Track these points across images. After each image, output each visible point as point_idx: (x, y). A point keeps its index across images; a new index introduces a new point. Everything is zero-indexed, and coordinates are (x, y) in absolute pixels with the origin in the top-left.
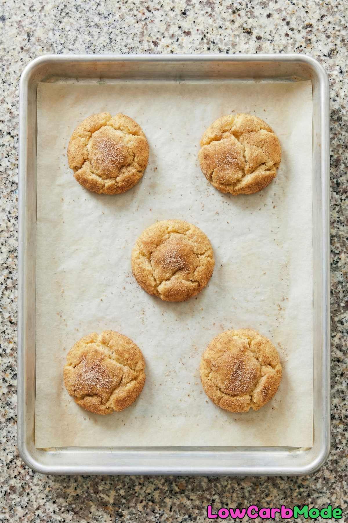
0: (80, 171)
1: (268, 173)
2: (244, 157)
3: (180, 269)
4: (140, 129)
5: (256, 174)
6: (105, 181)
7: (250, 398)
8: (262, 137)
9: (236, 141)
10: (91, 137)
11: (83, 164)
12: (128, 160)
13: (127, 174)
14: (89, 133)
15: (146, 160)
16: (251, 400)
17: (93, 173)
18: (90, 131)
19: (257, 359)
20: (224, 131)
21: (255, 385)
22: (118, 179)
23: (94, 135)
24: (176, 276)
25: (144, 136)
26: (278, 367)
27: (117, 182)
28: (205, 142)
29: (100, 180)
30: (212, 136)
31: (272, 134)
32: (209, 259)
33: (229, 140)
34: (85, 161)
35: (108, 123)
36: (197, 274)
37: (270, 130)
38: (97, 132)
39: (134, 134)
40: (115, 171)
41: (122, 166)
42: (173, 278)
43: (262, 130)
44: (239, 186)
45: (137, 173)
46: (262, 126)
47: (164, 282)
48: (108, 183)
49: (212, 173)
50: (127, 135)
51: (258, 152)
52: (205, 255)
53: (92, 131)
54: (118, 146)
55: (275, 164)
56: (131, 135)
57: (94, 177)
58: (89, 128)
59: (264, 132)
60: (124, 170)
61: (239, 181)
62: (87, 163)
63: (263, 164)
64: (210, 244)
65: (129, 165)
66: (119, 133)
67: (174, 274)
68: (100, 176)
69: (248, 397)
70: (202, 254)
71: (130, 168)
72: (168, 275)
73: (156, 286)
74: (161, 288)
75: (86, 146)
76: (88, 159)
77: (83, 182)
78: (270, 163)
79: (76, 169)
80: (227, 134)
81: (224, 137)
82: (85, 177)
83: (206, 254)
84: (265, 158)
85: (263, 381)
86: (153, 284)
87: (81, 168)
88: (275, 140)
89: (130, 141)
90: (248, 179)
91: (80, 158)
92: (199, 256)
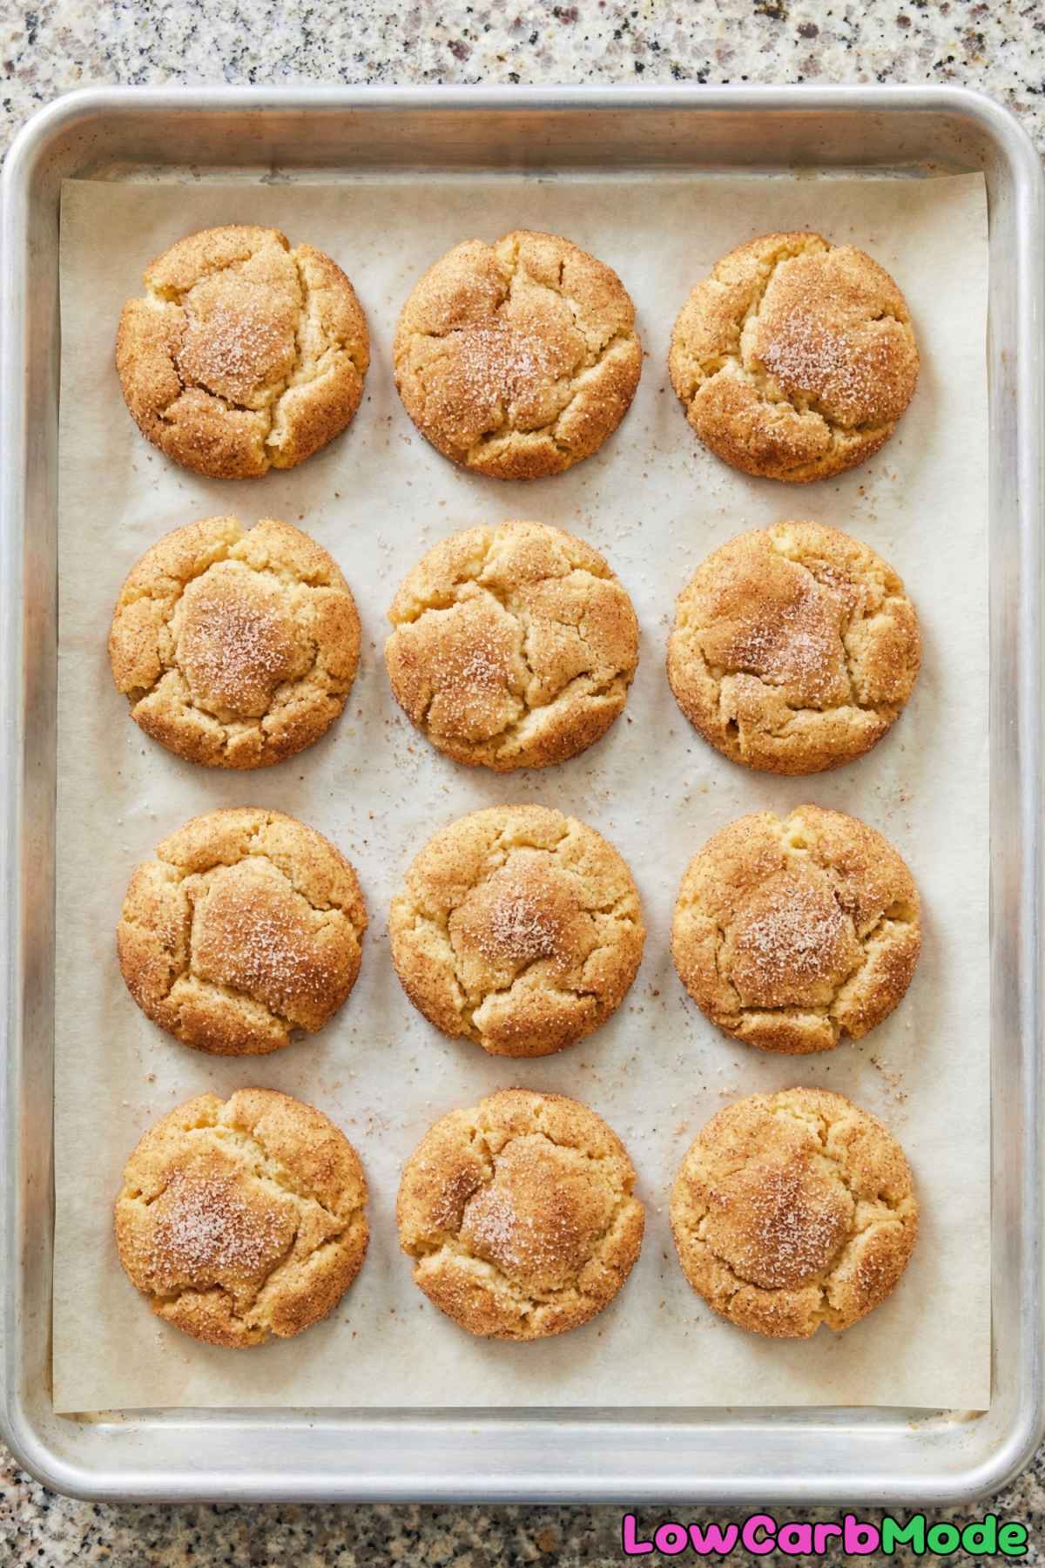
0: (149, 702)
1: (599, 701)
2: (525, 656)
3: (545, 956)
4: (333, 566)
5: (562, 706)
6: (230, 729)
7: (821, 1295)
8: (580, 594)
9: (499, 607)
10: (180, 595)
11: (157, 680)
12: (298, 666)
13: (293, 708)
14: (174, 585)
15: (356, 661)
16: (825, 1300)
17: (189, 705)
18: (177, 578)
19: (846, 1182)
20: (461, 580)
21: (837, 1259)
22: (268, 722)
23: (193, 588)
24: (529, 978)
25: (344, 585)
26: (907, 1206)
27: (266, 734)
28: (403, 614)
29: (210, 726)
30: (425, 594)
31: (608, 583)
32: (628, 924)
33: (477, 607)
34: (163, 672)
35: (232, 550)
36: (595, 969)
37: (602, 572)
38: (197, 581)
39: (313, 582)
40: (257, 699)
41: (279, 681)
42: (518, 985)
43: (577, 571)
44: (512, 746)
45: (327, 699)
46: (577, 560)
47: (491, 999)
48: (238, 735)
49: (428, 707)
50: (291, 586)
51: (564, 638)
52: (615, 913)
53: (185, 578)
54: (264, 623)
55: (620, 675)
56: (303, 585)
57: (194, 718)
58: (173, 570)
59: (582, 577)
60: (283, 695)
61: (510, 729)
62: (171, 676)
63: (585, 674)
64: (628, 880)
65: (300, 679)
66: (267, 583)
67: (521, 971)
68: (213, 716)
69: (814, 1294)
70: (606, 910)
71: (304, 690)
72: (503, 978)
73: (468, 1009)
74: (480, 1017)
75: (166, 621)
76: (174, 665)
77: (159, 733)
78: (603, 674)
79: (138, 694)
80: (469, 588)
81: (460, 595)
82: (166, 718)
83: (621, 909)
84: (590, 657)
85: (860, 1245)
86: (459, 1002)
87: (151, 690)
88: (619, 600)
89: (300, 604)
90: (539, 723)
91: (147, 662)
92: (598, 915)
